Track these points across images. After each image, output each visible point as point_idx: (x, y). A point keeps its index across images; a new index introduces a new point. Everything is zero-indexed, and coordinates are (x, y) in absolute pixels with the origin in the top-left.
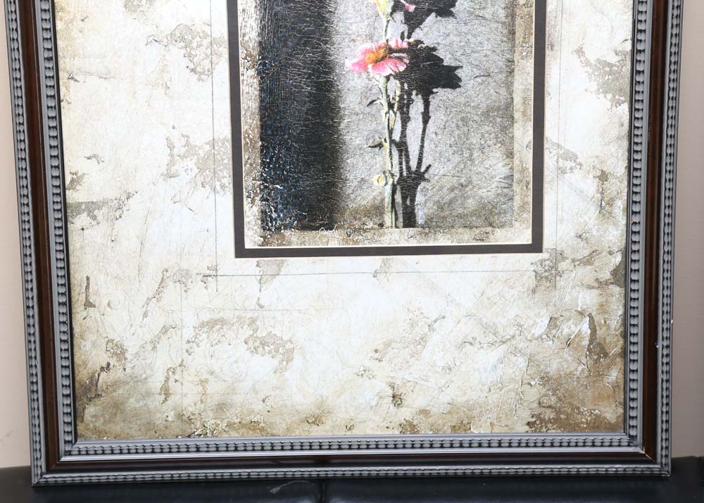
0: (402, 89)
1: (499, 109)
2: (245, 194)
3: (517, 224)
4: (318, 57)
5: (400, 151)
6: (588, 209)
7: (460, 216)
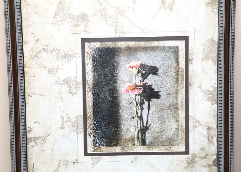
0: (141, 99)
1: (173, 106)
2: (88, 134)
3: (180, 145)
4: (112, 88)
5: (140, 120)
6: (204, 140)
7: (161, 142)
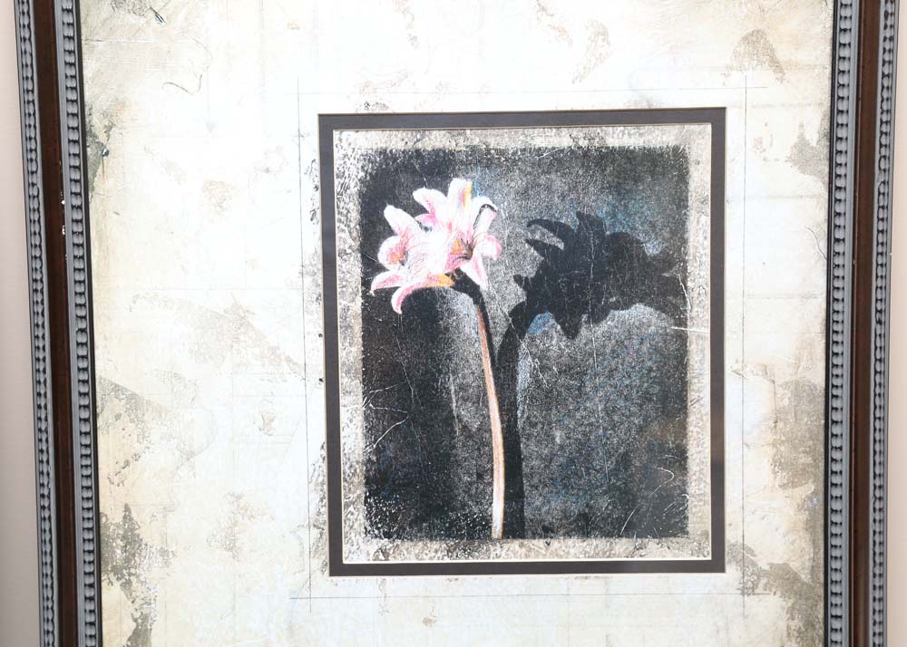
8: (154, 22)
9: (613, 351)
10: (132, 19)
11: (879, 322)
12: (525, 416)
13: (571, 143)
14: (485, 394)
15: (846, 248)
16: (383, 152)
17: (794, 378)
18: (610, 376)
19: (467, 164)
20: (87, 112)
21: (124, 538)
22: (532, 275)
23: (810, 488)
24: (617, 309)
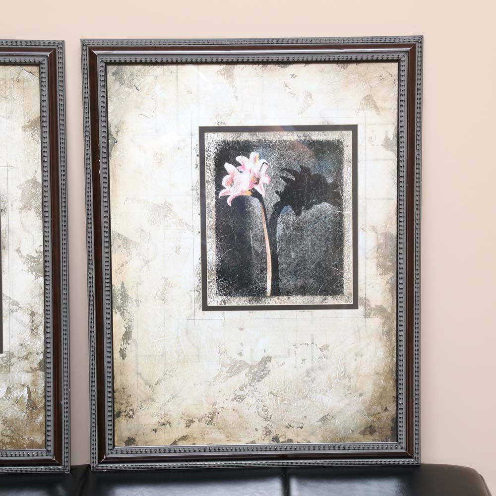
6: (26, 331)
8: (136, 91)
9: (314, 221)
10: (127, 89)
11: (417, 209)
12: (280, 247)
13: (298, 139)
14: (264, 238)
15: (404, 180)
16: (224, 142)
17: (385, 231)
18: (313, 231)
19: (257, 146)
20: (109, 126)
21: (121, 295)
22: (283, 191)
23: (391, 275)
24: (316, 204)
